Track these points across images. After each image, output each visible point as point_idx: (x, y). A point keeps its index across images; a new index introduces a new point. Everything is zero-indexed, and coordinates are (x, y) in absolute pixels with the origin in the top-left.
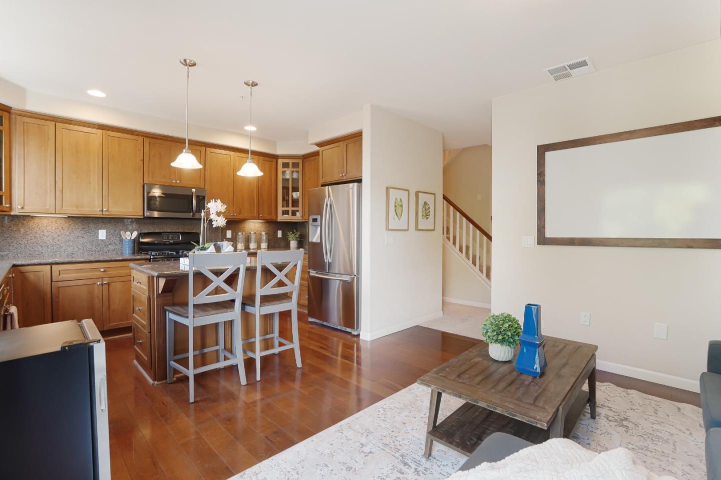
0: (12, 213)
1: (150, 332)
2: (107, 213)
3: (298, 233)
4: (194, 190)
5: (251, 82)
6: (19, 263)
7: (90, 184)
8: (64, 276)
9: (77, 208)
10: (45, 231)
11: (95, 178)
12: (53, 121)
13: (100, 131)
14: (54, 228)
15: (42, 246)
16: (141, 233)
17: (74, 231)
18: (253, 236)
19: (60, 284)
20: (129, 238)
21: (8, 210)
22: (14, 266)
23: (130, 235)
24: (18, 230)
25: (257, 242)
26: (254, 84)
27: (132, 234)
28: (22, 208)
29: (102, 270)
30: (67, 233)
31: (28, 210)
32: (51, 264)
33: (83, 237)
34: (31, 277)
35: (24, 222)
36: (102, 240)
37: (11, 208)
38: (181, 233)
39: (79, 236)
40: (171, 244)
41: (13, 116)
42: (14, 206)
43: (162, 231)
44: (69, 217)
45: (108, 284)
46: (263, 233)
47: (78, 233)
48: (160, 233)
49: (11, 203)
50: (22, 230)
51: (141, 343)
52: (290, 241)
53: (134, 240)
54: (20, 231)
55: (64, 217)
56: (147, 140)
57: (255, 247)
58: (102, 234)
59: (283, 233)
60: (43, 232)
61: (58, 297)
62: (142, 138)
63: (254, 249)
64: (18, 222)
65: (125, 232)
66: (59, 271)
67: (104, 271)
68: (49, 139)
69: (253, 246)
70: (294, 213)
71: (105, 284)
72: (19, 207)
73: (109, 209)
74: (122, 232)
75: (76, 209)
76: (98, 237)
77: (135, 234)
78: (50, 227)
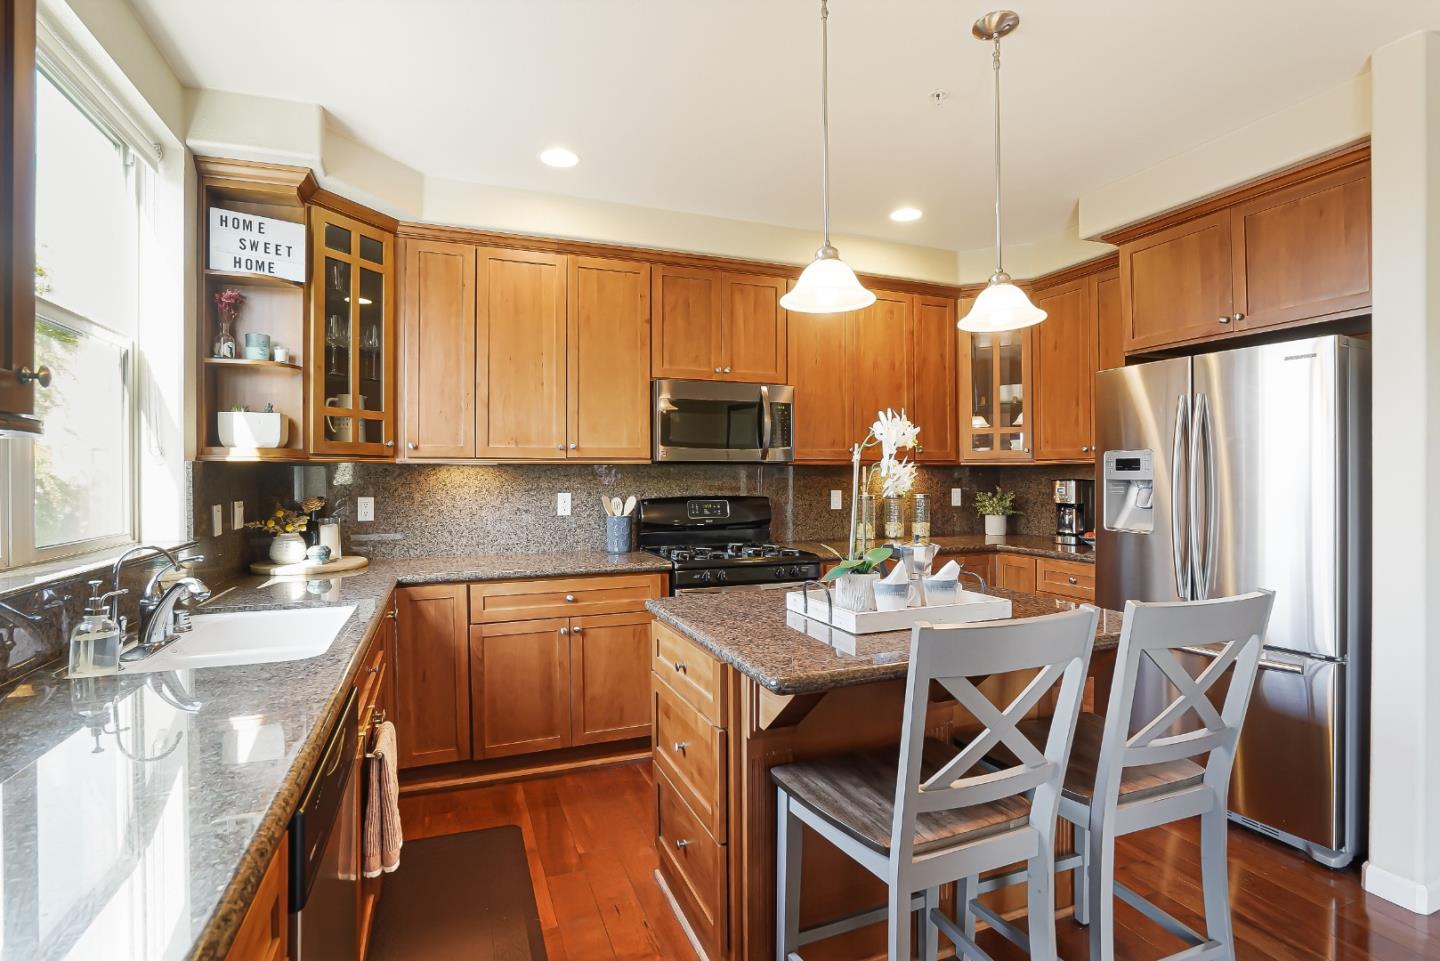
0: (398, 461)
1: (726, 844)
2: (575, 454)
3: (1010, 496)
4: (764, 389)
5: (995, 19)
6: (409, 578)
7: (542, 384)
8: (491, 612)
9: (517, 443)
10: (458, 498)
11: (551, 372)
12: (470, 243)
13: (563, 258)
14: (472, 491)
15: (450, 532)
16: (643, 501)
17: (511, 499)
18: (894, 506)
19: (487, 630)
20: (618, 513)
21: (391, 452)
22: (400, 585)
23: (621, 507)
24: (411, 498)
25: (906, 520)
26: (1007, 25)
27: (624, 504)
28: (416, 448)
29: (569, 597)
30: (497, 503)
31: (429, 451)
32: (469, 582)
33: (526, 511)
34: (431, 610)
35: (421, 478)
36: (563, 518)
37: (395, 449)
38: (730, 499)
39: (518, 509)
40: (708, 527)
41: (401, 241)
42: (401, 444)
43: (687, 494)
44: (500, 465)
45: (582, 633)
46: (919, 496)
47: (519, 500)
48: (683, 500)
49: (396, 439)
50: (417, 497)
51: (685, 847)
52: (983, 517)
53: (630, 518)
54: (413, 499)
55: (492, 466)
56: (659, 270)
57: (900, 533)
58: (564, 503)
59: (964, 496)
60: (454, 499)
61: (482, 661)
62: (648, 265)
63: (896, 538)
64: (409, 477)
65: (611, 499)
66: (484, 598)
67: (575, 601)
68: (464, 285)
69: (893, 528)
70: (1006, 443)
71: (575, 631)
72: (411, 446)
73: (581, 446)
74: (605, 499)
75: (513, 446)
76: (555, 509)
77: (632, 502)
78: (466, 489)
